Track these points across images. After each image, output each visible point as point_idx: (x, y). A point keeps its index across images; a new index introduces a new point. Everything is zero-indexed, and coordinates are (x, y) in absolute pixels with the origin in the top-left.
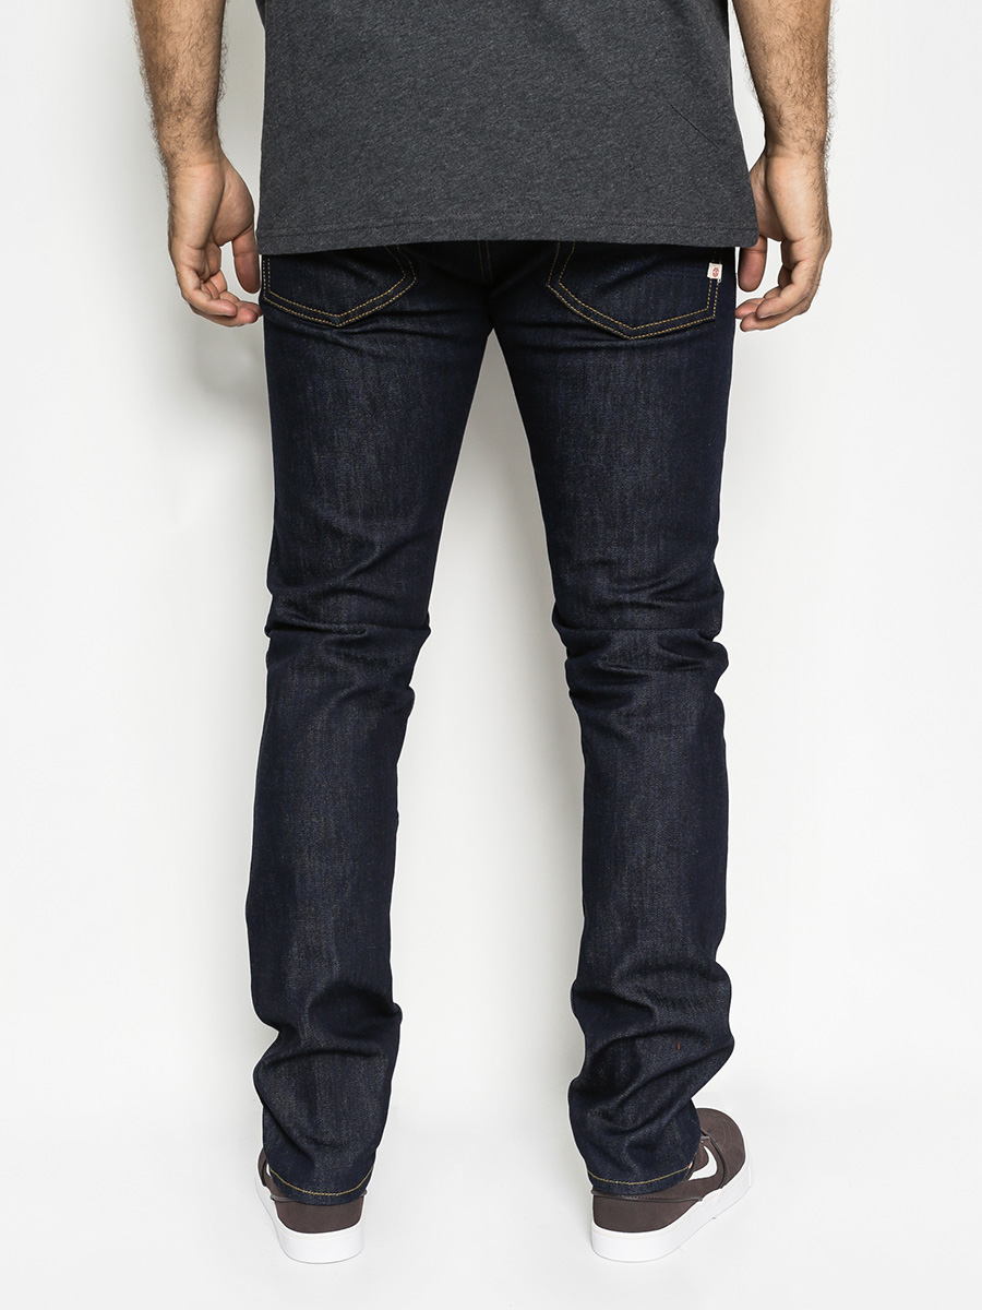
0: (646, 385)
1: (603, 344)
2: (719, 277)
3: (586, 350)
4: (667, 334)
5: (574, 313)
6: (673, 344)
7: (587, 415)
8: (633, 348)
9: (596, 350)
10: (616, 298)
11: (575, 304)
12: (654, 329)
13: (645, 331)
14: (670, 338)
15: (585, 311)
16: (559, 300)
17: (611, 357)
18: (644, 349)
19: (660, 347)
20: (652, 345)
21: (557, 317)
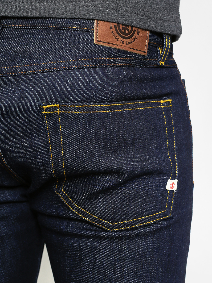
0: (122, 263)
1: (92, 233)
2: (175, 189)
3: (81, 236)
4: (137, 228)
5: (72, 211)
6: (141, 235)
7: (82, 279)
8: (112, 238)
9: (88, 237)
10: (100, 202)
11: (72, 205)
12: (127, 225)
13: (121, 226)
14: (138, 231)
15: (79, 210)
16: (62, 202)
17: (97, 243)
18: (120, 238)
19: (131, 237)
20: (125, 236)
21: (61, 212)
